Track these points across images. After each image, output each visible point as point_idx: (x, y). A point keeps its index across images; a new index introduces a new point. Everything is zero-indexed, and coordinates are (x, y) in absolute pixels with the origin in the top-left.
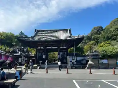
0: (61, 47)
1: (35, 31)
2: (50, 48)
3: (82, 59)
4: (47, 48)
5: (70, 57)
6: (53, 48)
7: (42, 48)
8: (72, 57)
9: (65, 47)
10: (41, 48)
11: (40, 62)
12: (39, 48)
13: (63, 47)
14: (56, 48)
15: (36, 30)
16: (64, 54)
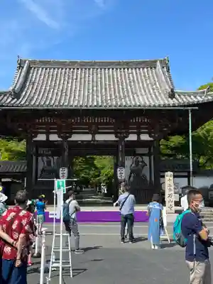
16: (140, 163)
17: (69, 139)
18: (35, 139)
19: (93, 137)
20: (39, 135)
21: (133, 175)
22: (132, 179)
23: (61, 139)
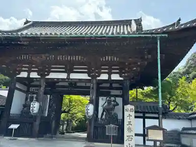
0: (104, 77)
2: (64, 76)
3: (184, 129)
4: (52, 76)
5: (136, 117)
6: (73, 76)
7: (34, 75)
8: (144, 118)
9: (115, 77)
10: (29, 75)
11: (14, 126)
12: (24, 75)
13: (110, 74)
14: (85, 76)
15: (27, 22)
16: (113, 103)
17: (47, 77)
18: (18, 76)
19: (69, 75)
20: (22, 73)
21: (105, 113)
22: (104, 117)
23: (39, 77)
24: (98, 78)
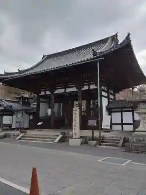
0: (86, 88)
1: (43, 58)
2: (62, 91)
4: (57, 91)
9: (93, 87)
10: (45, 93)
11: (40, 124)
13: (89, 85)
14: (74, 89)
18: (40, 94)
19: (65, 90)
20: (42, 92)
23: (50, 93)
24: (82, 89)
